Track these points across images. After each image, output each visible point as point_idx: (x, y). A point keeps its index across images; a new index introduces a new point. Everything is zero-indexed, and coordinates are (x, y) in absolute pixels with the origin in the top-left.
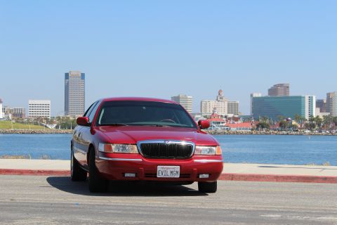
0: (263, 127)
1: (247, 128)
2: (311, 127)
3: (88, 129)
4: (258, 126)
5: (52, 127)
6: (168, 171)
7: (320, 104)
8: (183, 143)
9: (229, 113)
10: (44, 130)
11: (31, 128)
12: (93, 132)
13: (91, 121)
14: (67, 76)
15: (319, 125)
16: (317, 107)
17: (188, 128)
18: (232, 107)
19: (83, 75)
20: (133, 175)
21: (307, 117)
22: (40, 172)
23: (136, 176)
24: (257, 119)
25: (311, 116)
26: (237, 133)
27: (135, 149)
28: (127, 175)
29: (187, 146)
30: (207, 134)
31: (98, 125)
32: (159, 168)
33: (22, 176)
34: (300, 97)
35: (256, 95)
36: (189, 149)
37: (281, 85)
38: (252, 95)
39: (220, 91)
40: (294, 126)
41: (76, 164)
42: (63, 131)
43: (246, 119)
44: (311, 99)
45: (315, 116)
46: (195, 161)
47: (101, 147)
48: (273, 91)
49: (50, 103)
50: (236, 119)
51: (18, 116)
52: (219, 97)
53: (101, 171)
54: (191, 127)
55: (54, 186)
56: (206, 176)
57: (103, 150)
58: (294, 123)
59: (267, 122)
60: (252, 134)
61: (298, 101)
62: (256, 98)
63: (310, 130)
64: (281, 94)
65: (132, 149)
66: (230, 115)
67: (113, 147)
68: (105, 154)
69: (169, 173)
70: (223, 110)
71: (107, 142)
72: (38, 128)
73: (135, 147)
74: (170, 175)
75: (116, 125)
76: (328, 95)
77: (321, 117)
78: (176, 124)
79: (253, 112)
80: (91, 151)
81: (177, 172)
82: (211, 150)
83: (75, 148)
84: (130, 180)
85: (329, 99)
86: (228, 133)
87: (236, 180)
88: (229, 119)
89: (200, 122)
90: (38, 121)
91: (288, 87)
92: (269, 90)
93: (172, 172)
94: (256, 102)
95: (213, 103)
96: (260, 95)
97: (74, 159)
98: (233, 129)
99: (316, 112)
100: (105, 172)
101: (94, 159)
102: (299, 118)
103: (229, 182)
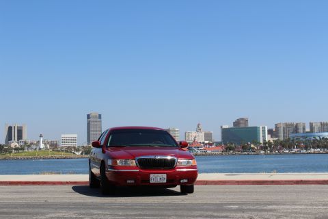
0: (230, 150)
1: (219, 151)
2: (264, 148)
3: (100, 150)
4: (226, 149)
5: (78, 153)
6: (158, 178)
7: (270, 132)
8: (169, 158)
9: (205, 140)
10: (73, 156)
11: (63, 154)
12: (104, 152)
13: (102, 144)
14: (88, 116)
15: (270, 147)
16: (268, 134)
17: (172, 147)
18: (208, 136)
19: (100, 116)
20: (133, 181)
21: (262, 142)
22: (67, 183)
23: (135, 182)
24: (226, 144)
25: (264, 140)
26: (212, 155)
27: (133, 163)
28: (129, 181)
29: (171, 160)
30: (186, 151)
31: (107, 147)
32: (152, 176)
33: (54, 186)
34: (256, 127)
35: (224, 127)
36: (173, 162)
37: (242, 119)
38: (221, 127)
39: (198, 125)
40: (253, 148)
41: (92, 176)
42: (86, 156)
43: (218, 144)
44: (264, 128)
45: (267, 140)
46: (178, 170)
47: (110, 162)
48: (237, 123)
49: (77, 137)
50: (211, 145)
51: (54, 146)
52: (198, 129)
53: (109, 179)
54: (174, 146)
55: (77, 192)
56: (185, 181)
57: (111, 164)
58: (252, 146)
59: (233, 145)
60: (222, 155)
61: (255, 130)
62: (224, 129)
63: (265, 151)
64: (242, 126)
65: (132, 163)
66: (207, 142)
67: (118, 162)
68: (112, 167)
70: (201, 138)
71: (114, 158)
72: (68, 155)
73: (134, 161)
74: (159, 181)
75: (121, 147)
76: (276, 125)
77: (272, 141)
78: (163, 145)
79: (223, 139)
80: (103, 166)
81: (165, 179)
82: (189, 162)
83: (92, 164)
84: (131, 186)
85: (277, 128)
86: (205, 155)
87: (209, 184)
88: (206, 144)
89: (181, 143)
90: (68, 149)
91: (247, 120)
92: (234, 123)
93: (160, 179)
94: (225, 132)
95: (194, 133)
96: (227, 127)
97: (92, 172)
98: (209, 152)
99: (268, 138)
100: (113, 180)
101: (105, 171)
102: (256, 142)
103: (204, 186)
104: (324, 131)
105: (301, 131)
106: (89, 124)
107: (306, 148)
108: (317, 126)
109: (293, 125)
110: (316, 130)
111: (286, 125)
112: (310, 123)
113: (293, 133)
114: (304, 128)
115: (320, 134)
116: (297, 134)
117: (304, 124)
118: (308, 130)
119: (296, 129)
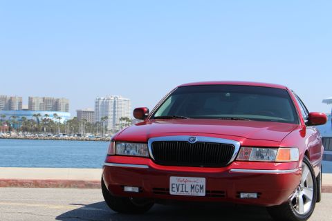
6: (187, 185)
20: (136, 190)
23: (140, 191)
28: (128, 189)
32: (173, 180)
69: (188, 189)
81: (202, 188)
93: (192, 187)
104: (47, 110)
105: (16, 107)
108: (38, 102)
109: (6, 99)
110: (36, 107)
112: (29, 98)
113: (5, 109)
114: (20, 104)
115: (43, 113)
116: (11, 112)
117: (21, 98)
118: (25, 106)
119: (9, 104)
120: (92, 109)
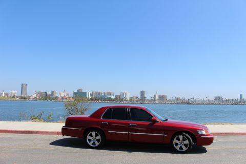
5: (18, 99)
7: (91, 94)
10: (16, 99)
14: (22, 85)
18: (68, 95)
19: (27, 85)
21: (88, 98)
37: (80, 89)
38: (73, 92)
43: (73, 98)
44: (89, 93)
48: (78, 91)
49: (16, 92)
50: (70, 98)
51: (7, 95)
52: (64, 92)
61: (85, 94)
64: (80, 92)
72: (14, 99)
85: (93, 93)
91: (82, 90)
94: (75, 94)
96: (75, 92)
99: (90, 97)
102: (86, 98)
104: (108, 95)
106: (22, 88)
107: (104, 100)
108: (106, 93)
109: (98, 92)
110: (106, 95)
111: (96, 93)
114: (102, 94)
116: (99, 96)
117: (102, 92)
119: (99, 94)
120: (119, 95)
